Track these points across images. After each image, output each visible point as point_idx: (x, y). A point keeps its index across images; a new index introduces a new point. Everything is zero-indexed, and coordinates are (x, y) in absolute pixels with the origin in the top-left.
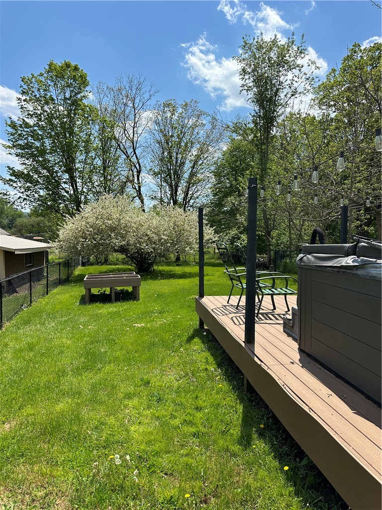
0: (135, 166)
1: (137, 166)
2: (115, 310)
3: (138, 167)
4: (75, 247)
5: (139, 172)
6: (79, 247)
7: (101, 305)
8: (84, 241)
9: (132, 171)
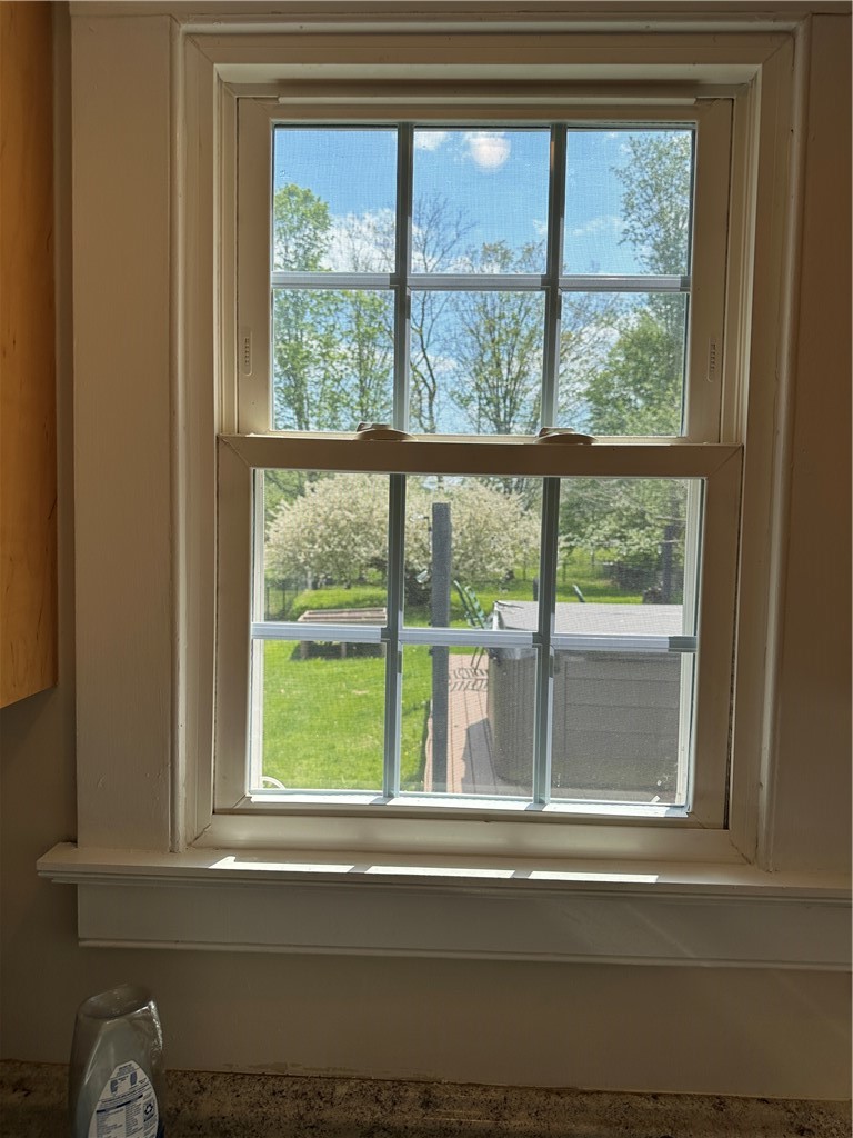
0: (425, 381)
1: (430, 381)
2: (340, 669)
3: (431, 385)
4: (294, 559)
5: (432, 396)
6: (301, 559)
7: (324, 661)
8: (312, 548)
9: (420, 393)
